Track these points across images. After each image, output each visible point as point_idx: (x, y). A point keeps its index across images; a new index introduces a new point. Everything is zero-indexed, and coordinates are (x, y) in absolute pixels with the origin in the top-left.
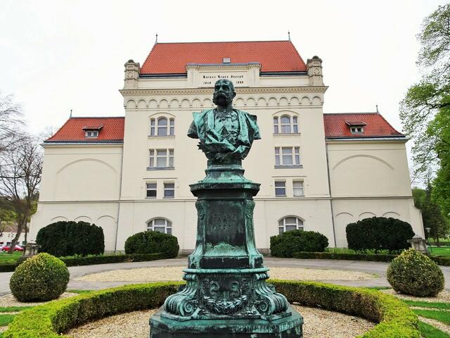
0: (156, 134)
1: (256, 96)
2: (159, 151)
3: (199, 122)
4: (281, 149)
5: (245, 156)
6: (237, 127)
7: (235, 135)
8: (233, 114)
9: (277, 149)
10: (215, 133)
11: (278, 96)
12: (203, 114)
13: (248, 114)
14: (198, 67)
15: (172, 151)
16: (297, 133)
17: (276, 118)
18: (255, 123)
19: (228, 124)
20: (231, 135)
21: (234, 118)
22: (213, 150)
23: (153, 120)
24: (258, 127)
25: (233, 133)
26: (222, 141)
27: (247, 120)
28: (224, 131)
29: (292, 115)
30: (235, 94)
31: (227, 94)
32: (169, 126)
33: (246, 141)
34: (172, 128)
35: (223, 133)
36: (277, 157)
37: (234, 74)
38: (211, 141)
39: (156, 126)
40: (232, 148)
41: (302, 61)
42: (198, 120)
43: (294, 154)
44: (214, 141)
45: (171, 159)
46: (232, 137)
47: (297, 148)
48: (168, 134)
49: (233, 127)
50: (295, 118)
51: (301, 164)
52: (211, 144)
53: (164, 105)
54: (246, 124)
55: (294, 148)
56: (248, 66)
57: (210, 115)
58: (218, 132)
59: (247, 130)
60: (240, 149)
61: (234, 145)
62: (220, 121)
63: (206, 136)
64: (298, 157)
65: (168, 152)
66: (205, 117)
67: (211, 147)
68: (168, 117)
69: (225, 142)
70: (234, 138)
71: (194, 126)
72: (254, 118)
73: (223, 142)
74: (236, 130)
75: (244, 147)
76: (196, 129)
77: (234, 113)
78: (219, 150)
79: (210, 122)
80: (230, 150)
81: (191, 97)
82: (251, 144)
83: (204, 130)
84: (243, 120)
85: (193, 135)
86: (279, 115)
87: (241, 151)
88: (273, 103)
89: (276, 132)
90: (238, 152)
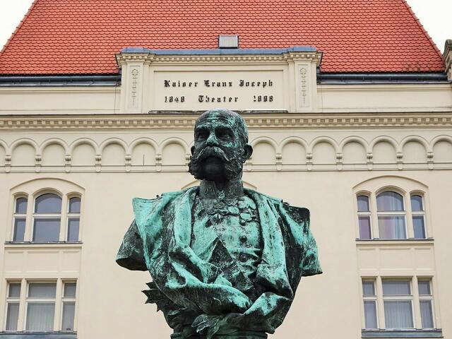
0: (28, 236)
1: (309, 136)
2: (35, 285)
3: (149, 226)
4: (379, 284)
5: (277, 324)
6: (256, 243)
7: (250, 262)
8: (243, 205)
9: (368, 282)
10: (194, 258)
11: (369, 136)
12: (160, 204)
13: (286, 206)
14: (152, 58)
15: (70, 285)
16: (422, 237)
17: (363, 197)
18: (306, 231)
19: (232, 232)
20: (239, 264)
21: (245, 216)
22: (187, 305)
23: (21, 199)
24: (313, 242)
25: (243, 257)
26: (212, 280)
27: (283, 222)
28: (219, 252)
29: (407, 188)
30: (249, 150)
31: (229, 152)
32: (64, 216)
33: (279, 282)
34: (74, 221)
35: (215, 258)
36: (370, 306)
37: (248, 78)
38: (181, 280)
39: (30, 214)
40: (240, 300)
41: (433, 46)
42: (146, 219)
43: (416, 296)
44: (191, 280)
45: (69, 308)
46: (241, 269)
47: (425, 282)
48: (63, 236)
49: (243, 240)
50: (417, 196)
51: (437, 326)
52: (182, 290)
53: (54, 157)
54: (279, 234)
55: (415, 281)
56: (286, 56)
57: (182, 207)
58: (202, 256)
59: (282, 250)
60: (264, 303)
61: (247, 293)
62: (208, 224)
63: (168, 267)
64: (427, 306)
65: (60, 287)
66: (165, 212)
67: (182, 297)
68: (65, 190)
69: (222, 283)
70: (247, 273)
71: (134, 236)
72: (302, 215)
73: (217, 285)
74: (251, 250)
75: (274, 299)
76: (139, 246)
77: (247, 202)
78: (203, 306)
79: (180, 227)
80: (234, 308)
81: (128, 138)
82: (294, 288)
83: (164, 248)
84: (271, 222)
85: (131, 261)
86: (373, 188)
87: (266, 311)
88: (354, 155)
89: (365, 236)
90: (258, 313)
